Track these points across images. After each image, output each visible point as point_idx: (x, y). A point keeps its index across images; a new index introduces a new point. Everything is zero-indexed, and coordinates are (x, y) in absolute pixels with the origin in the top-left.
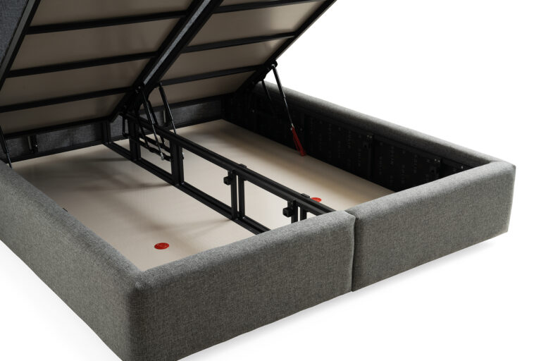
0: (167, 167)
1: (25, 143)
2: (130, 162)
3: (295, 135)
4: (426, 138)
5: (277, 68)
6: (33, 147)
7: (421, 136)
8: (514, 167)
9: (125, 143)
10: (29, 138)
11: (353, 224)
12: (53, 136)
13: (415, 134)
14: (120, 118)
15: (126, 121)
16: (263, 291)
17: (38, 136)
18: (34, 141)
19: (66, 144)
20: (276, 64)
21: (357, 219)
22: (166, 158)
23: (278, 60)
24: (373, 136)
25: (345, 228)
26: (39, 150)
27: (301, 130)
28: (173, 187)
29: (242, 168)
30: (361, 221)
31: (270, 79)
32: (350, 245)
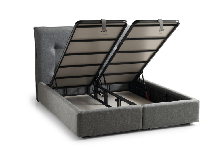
0: (102, 99)
1: (64, 91)
2: (94, 99)
3: (147, 95)
4: (179, 93)
5: (143, 73)
6: (66, 93)
7: (178, 93)
8: (199, 101)
9: (93, 95)
10: (65, 89)
11: (142, 108)
12: (73, 89)
13: (176, 92)
14: (92, 85)
15: (94, 86)
16: (114, 122)
17: (68, 89)
18: (67, 91)
19: (76, 93)
20: (143, 72)
21: (143, 107)
22: (103, 96)
23: (143, 71)
24: (166, 93)
25: (139, 109)
26: (68, 94)
27: (149, 93)
28: (104, 105)
29: (121, 97)
30: (145, 108)
31: (141, 77)
32: (141, 114)
